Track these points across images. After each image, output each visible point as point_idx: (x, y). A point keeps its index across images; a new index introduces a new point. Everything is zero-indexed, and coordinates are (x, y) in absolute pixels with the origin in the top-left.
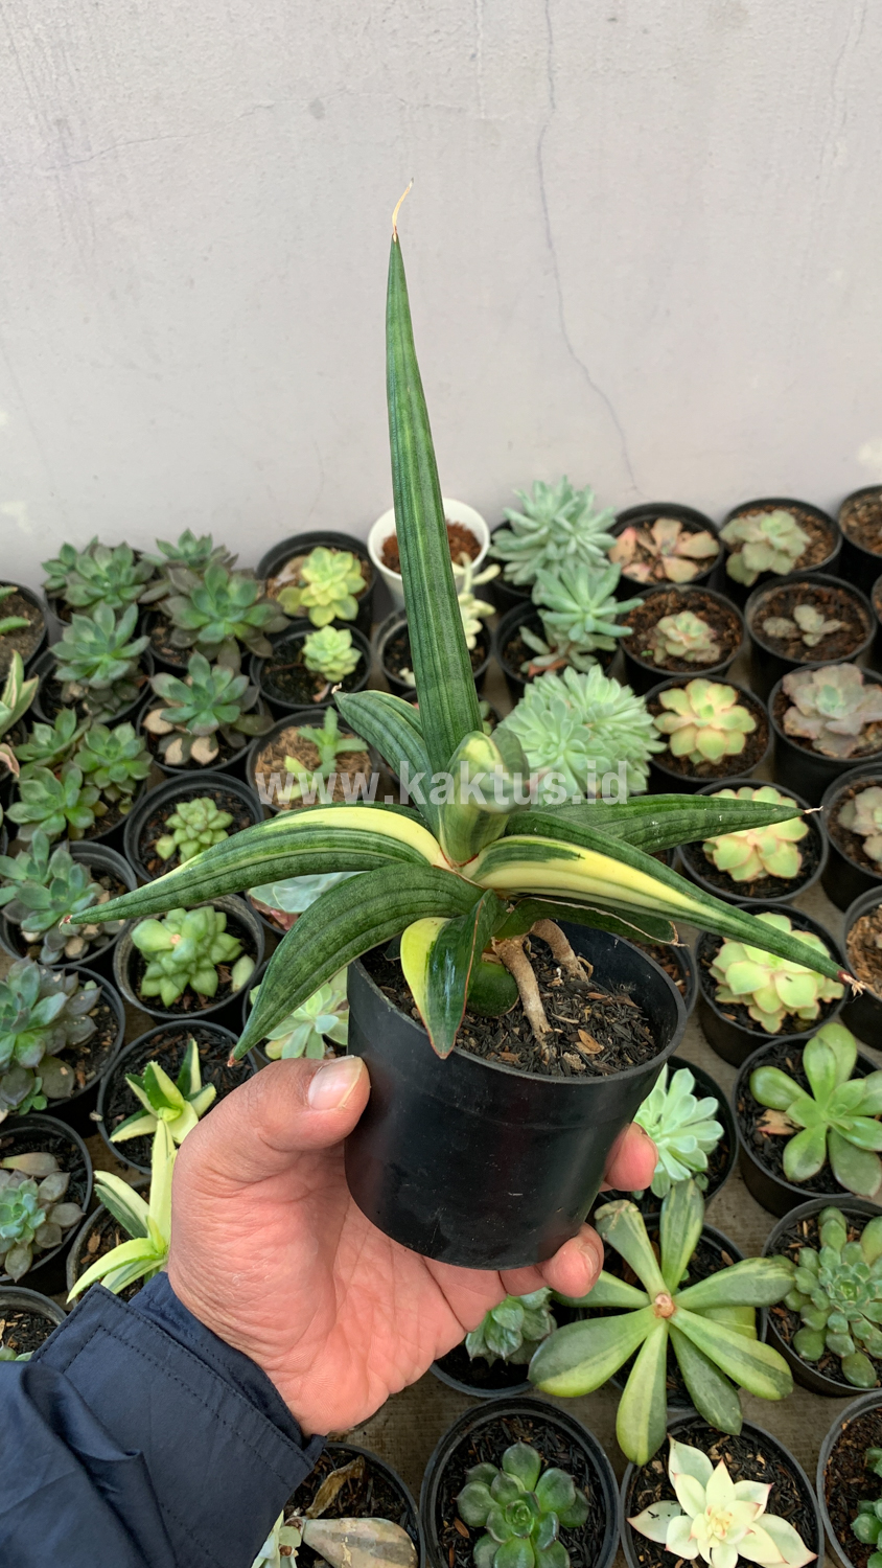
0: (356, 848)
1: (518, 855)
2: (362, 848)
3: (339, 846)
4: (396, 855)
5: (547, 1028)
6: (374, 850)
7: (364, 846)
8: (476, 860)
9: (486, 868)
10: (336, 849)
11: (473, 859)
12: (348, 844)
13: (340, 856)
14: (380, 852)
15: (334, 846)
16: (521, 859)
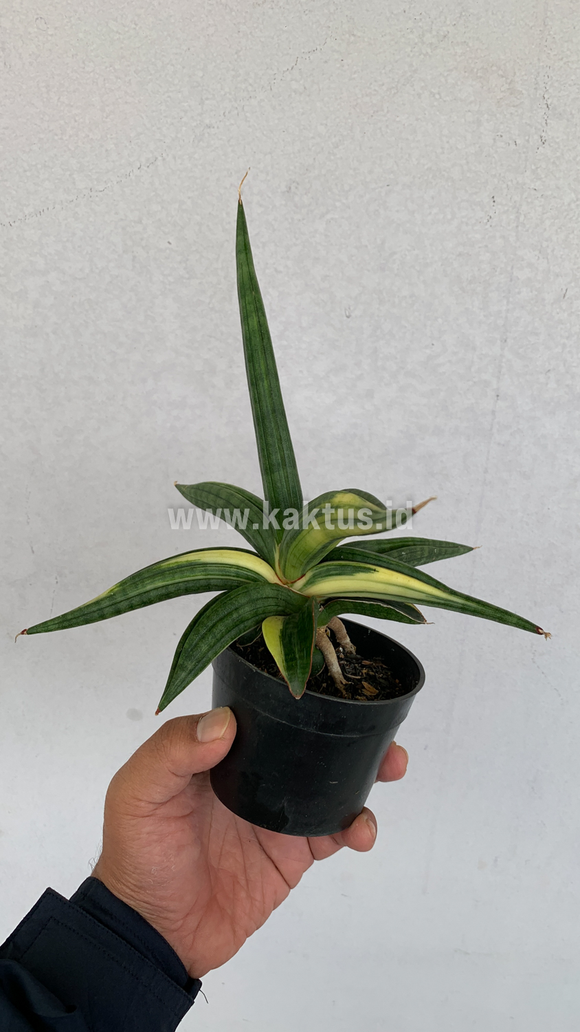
0: (222, 575)
1: (334, 572)
2: (226, 575)
3: (211, 575)
4: (248, 579)
5: (344, 682)
6: (234, 576)
7: (228, 574)
8: (304, 578)
9: (311, 582)
10: (209, 577)
11: (302, 577)
12: (217, 573)
13: (212, 581)
14: (238, 577)
15: (208, 575)
16: (337, 575)
